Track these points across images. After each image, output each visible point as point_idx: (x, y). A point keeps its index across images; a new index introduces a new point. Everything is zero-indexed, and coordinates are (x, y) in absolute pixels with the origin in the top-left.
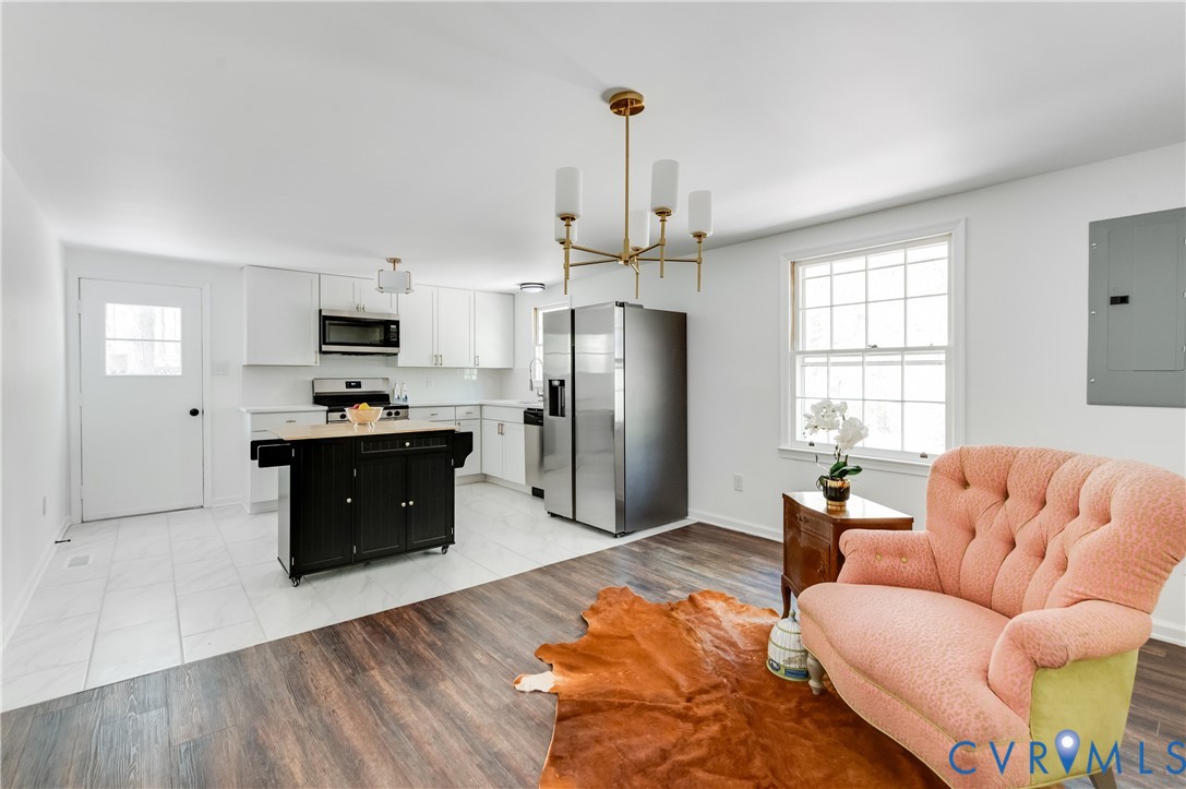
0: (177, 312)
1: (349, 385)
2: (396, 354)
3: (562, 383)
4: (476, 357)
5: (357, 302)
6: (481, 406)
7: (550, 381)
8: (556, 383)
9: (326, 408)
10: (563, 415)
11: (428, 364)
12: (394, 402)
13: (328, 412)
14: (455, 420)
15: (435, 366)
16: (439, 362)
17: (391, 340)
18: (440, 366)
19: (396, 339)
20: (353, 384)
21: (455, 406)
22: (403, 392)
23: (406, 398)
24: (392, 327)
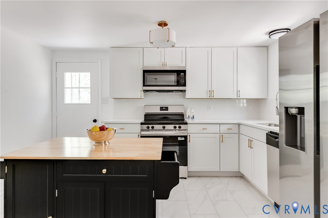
0: (88, 74)
1: (162, 109)
2: (185, 91)
3: (301, 111)
4: (238, 91)
5: (162, 61)
6: (239, 125)
7: (287, 109)
8: (294, 111)
10: (303, 149)
11: (205, 96)
12: (186, 119)
14: (220, 133)
15: (209, 98)
16: (212, 96)
17: (181, 82)
18: (212, 98)
19: (184, 82)
20: (164, 108)
21: (220, 124)
22: (191, 113)
23: (193, 117)
24: (183, 74)
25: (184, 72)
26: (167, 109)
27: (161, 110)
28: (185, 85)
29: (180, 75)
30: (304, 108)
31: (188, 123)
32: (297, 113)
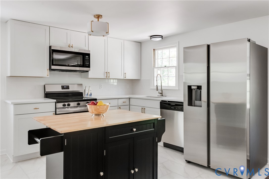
1: (63, 87)
2: (88, 71)
3: (199, 87)
4: (125, 74)
5: (69, 43)
6: (129, 98)
7: (189, 86)
8: (194, 87)
9: (55, 101)
11: (102, 77)
12: (85, 97)
13: (56, 103)
14: (118, 106)
15: (106, 78)
16: (108, 76)
17: (86, 64)
18: (108, 78)
19: (88, 64)
20: (65, 87)
21: (118, 99)
22: (90, 91)
23: (91, 94)
24: (87, 57)
25: (89, 55)
26: (68, 87)
27: (62, 89)
28: (89, 66)
29: (86, 57)
30: (201, 86)
31: (97, 99)
32: (197, 88)
